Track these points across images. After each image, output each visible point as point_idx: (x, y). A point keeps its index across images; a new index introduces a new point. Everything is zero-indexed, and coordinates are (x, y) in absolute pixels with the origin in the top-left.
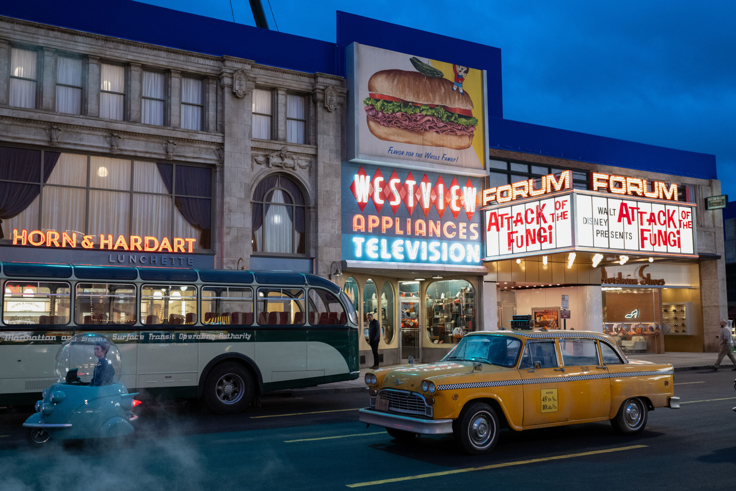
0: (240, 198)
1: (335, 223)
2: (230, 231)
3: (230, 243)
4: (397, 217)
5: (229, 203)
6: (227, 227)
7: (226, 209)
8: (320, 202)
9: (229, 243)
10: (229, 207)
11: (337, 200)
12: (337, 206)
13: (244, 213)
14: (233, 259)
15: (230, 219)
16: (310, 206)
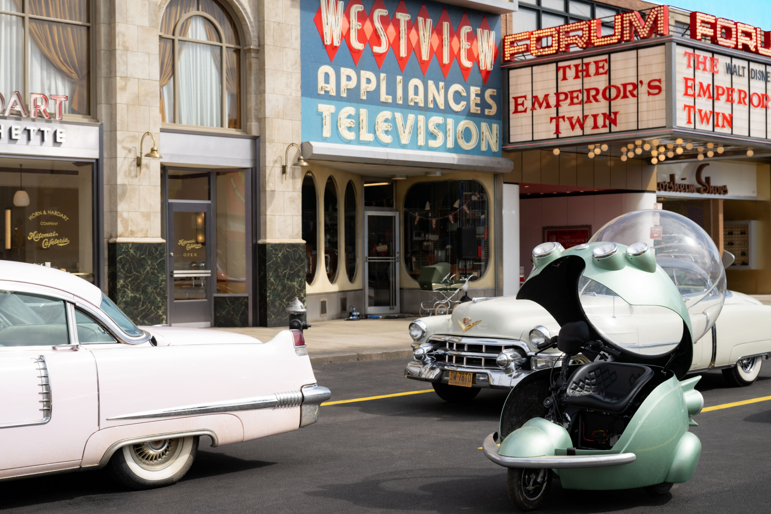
0: (142, 27)
1: (291, 78)
2: (126, 85)
3: (128, 105)
4: (383, 72)
5: (124, 35)
6: (121, 77)
7: (119, 44)
8: (268, 41)
9: (125, 106)
10: (124, 42)
11: (293, 40)
12: (294, 49)
13: (149, 54)
14: (132, 134)
15: (126, 63)
16: (252, 47)
